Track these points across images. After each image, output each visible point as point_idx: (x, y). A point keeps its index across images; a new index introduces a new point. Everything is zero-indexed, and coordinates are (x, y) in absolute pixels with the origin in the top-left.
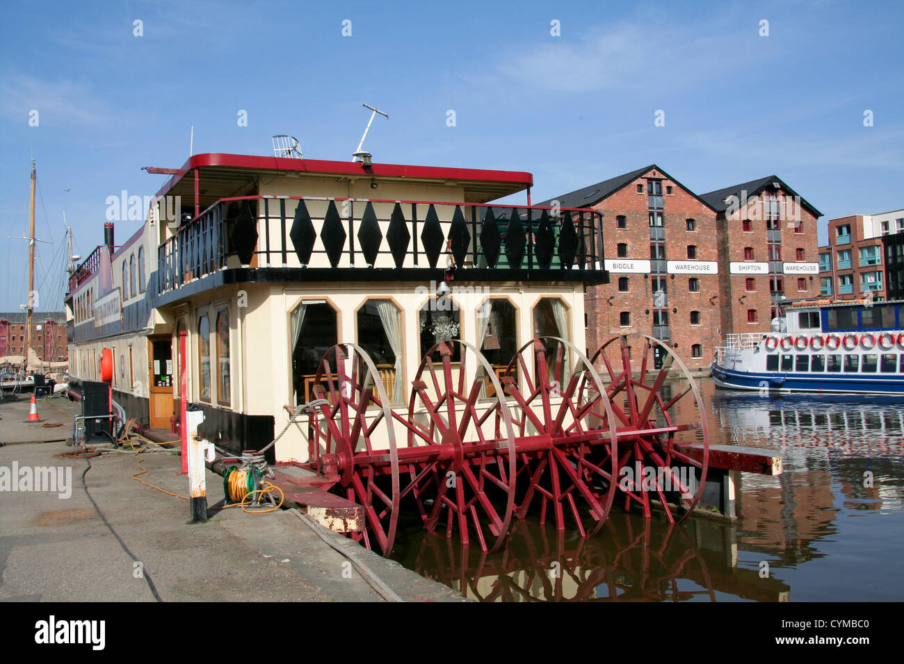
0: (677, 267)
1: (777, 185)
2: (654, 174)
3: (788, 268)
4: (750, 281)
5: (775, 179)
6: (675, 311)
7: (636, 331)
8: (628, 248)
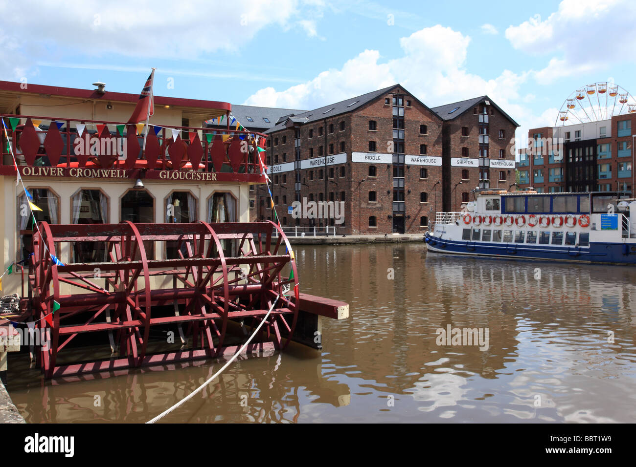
0: (412, 160)
1: (487, 103)
2: (398, 91)
3: (493, 164)
4: (465, 172)
5: (486, 98)
6: (409, 192)
7: (380, 206)
8: (377, 145)
